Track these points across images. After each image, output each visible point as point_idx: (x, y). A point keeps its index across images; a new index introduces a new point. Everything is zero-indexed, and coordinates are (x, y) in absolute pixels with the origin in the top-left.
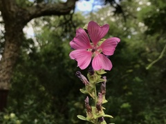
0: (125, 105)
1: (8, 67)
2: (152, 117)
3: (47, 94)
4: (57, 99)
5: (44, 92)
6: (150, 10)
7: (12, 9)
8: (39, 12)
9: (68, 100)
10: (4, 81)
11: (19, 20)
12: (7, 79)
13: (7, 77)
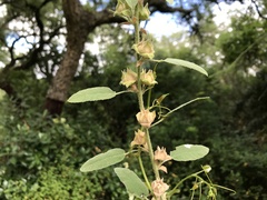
0: (192, 129)
1: (67, 76)
2: (221, 146)
3: (105, 114)
4: (116, 121)
5: (103, 112)
6: (232, 35)
7: (77, 11)
8: (106, 18)
9: (127, 124)
10: (60, 91)
11: (83, 24)
12: (64, 90)
13: (64, 87)
